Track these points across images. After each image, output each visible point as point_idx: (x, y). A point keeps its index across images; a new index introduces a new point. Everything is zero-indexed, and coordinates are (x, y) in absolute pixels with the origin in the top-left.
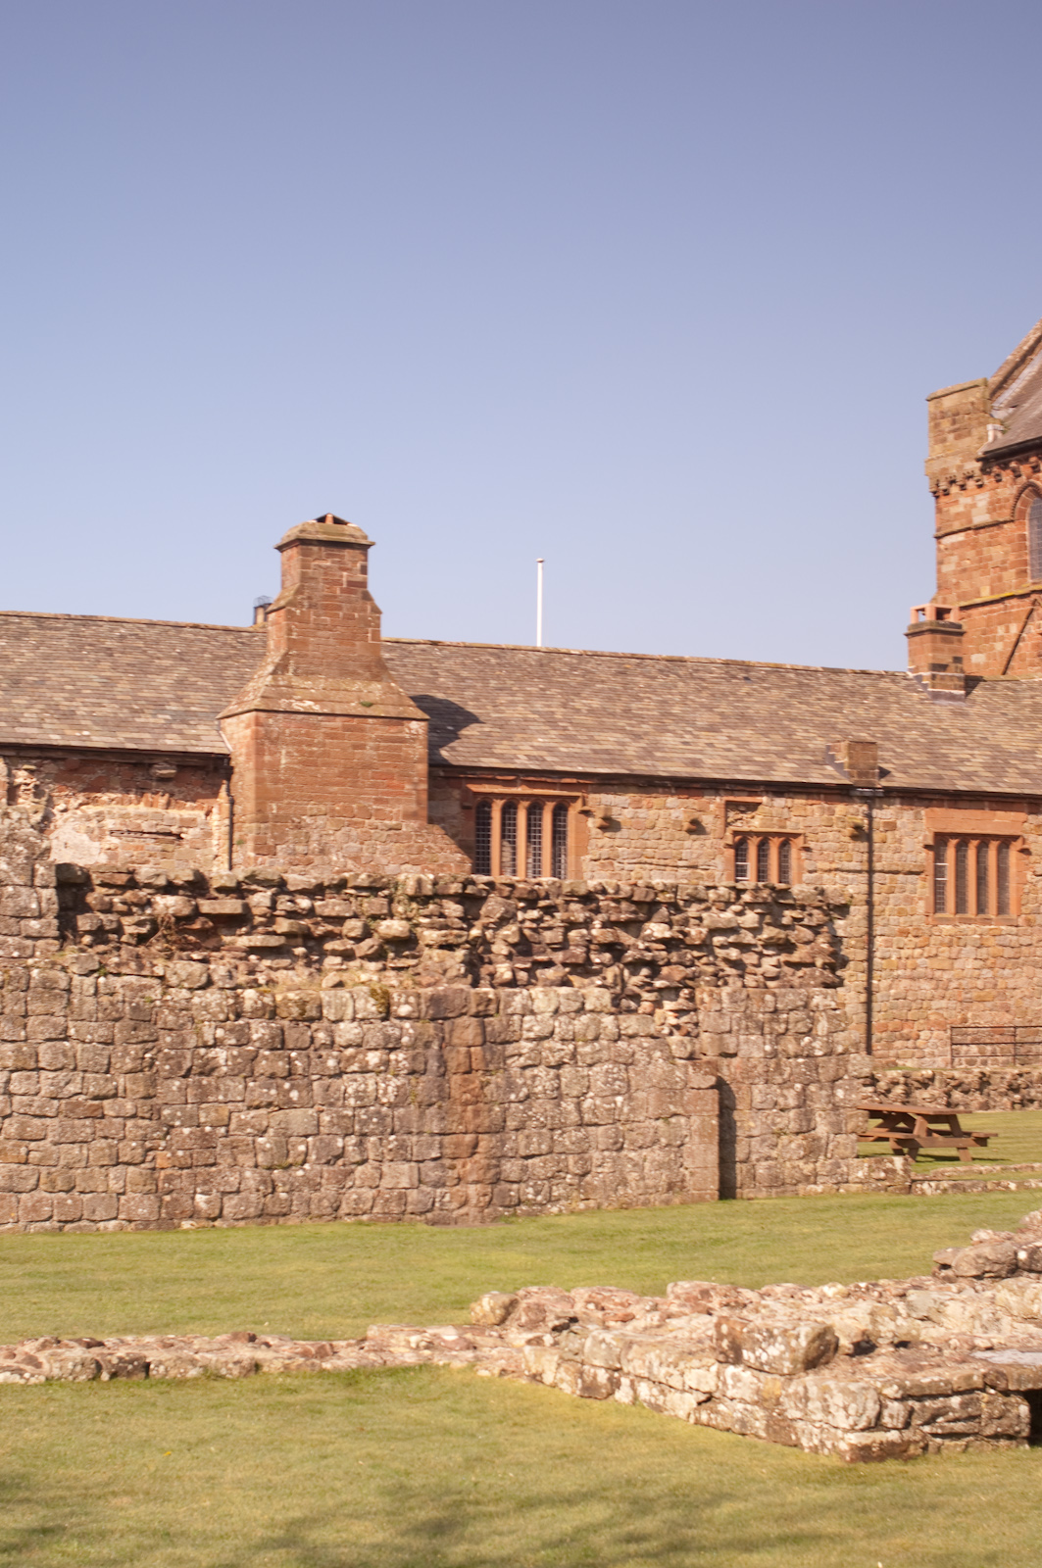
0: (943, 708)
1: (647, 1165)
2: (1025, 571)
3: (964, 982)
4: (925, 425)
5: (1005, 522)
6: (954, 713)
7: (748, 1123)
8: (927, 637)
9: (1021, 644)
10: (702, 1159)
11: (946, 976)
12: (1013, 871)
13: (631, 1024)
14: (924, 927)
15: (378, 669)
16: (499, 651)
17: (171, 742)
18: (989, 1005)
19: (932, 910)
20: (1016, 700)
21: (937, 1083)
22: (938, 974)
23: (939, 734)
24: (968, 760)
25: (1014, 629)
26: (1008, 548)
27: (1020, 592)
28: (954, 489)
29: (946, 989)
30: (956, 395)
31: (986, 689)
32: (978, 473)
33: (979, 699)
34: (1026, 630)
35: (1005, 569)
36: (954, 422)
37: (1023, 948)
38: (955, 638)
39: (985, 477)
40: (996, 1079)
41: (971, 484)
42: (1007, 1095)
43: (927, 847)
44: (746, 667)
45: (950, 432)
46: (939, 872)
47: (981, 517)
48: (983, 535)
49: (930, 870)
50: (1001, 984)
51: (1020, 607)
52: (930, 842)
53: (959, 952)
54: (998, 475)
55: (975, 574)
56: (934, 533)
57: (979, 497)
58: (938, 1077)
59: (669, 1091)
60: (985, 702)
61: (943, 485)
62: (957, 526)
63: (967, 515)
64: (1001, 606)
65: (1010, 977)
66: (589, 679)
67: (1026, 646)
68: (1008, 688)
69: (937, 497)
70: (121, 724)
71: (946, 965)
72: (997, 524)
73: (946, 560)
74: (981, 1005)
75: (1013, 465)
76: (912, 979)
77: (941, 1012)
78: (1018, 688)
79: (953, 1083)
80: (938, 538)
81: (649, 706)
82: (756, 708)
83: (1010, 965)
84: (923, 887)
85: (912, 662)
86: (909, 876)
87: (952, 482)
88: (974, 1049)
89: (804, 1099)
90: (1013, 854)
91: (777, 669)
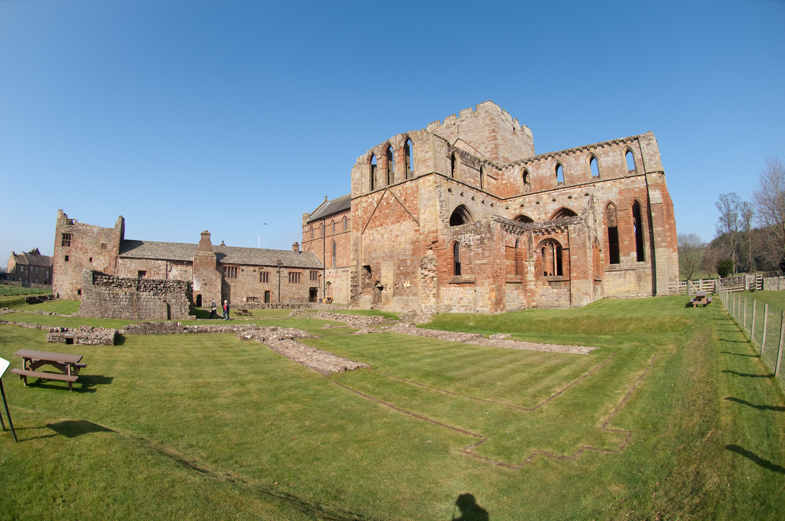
0: (295, 256)
1: (158, 315)
2: (311, 237)
4: (302, 218)
5: (309, 231)
6: (297, 256)
7: (173, 311)
8: (295, 246)
10: (165, 314)
11: (291, 291)
12: (301, 277)
13: (156, 297)
15: (211, 250)
16: (235, 248)
17: (186, 259)
20: (307, 255)
22: (289, 291)
23: (293, 259)
24: (296, 262)
25: (309, 245)
26: (309, 234)
27: (310, 240)
28: (305, 227)
30: (305, 214)
31: (302, 253)
34: (311, 245)
35: (309, 237)
38: (298, 246)
44: (269, 250)
45: (304, 219)
47: (307, 230)
48: (307, 233)
51: (310, 242)
54: (308, 225)
55: (306, 237)
56: (303, 232)
57: (307, 228)
59: (160, 306)
63: (305, 230)
66: (246, 251)
69: (303, 227)
70: (181, 257)
75: (310, 224)
76: (286, 291)
77: (290, 295)
81: (253, 255)
82: (268, 255)
85: (293, 249)
88: (293, 300)
89: (181, 307)
91: (273, 250)
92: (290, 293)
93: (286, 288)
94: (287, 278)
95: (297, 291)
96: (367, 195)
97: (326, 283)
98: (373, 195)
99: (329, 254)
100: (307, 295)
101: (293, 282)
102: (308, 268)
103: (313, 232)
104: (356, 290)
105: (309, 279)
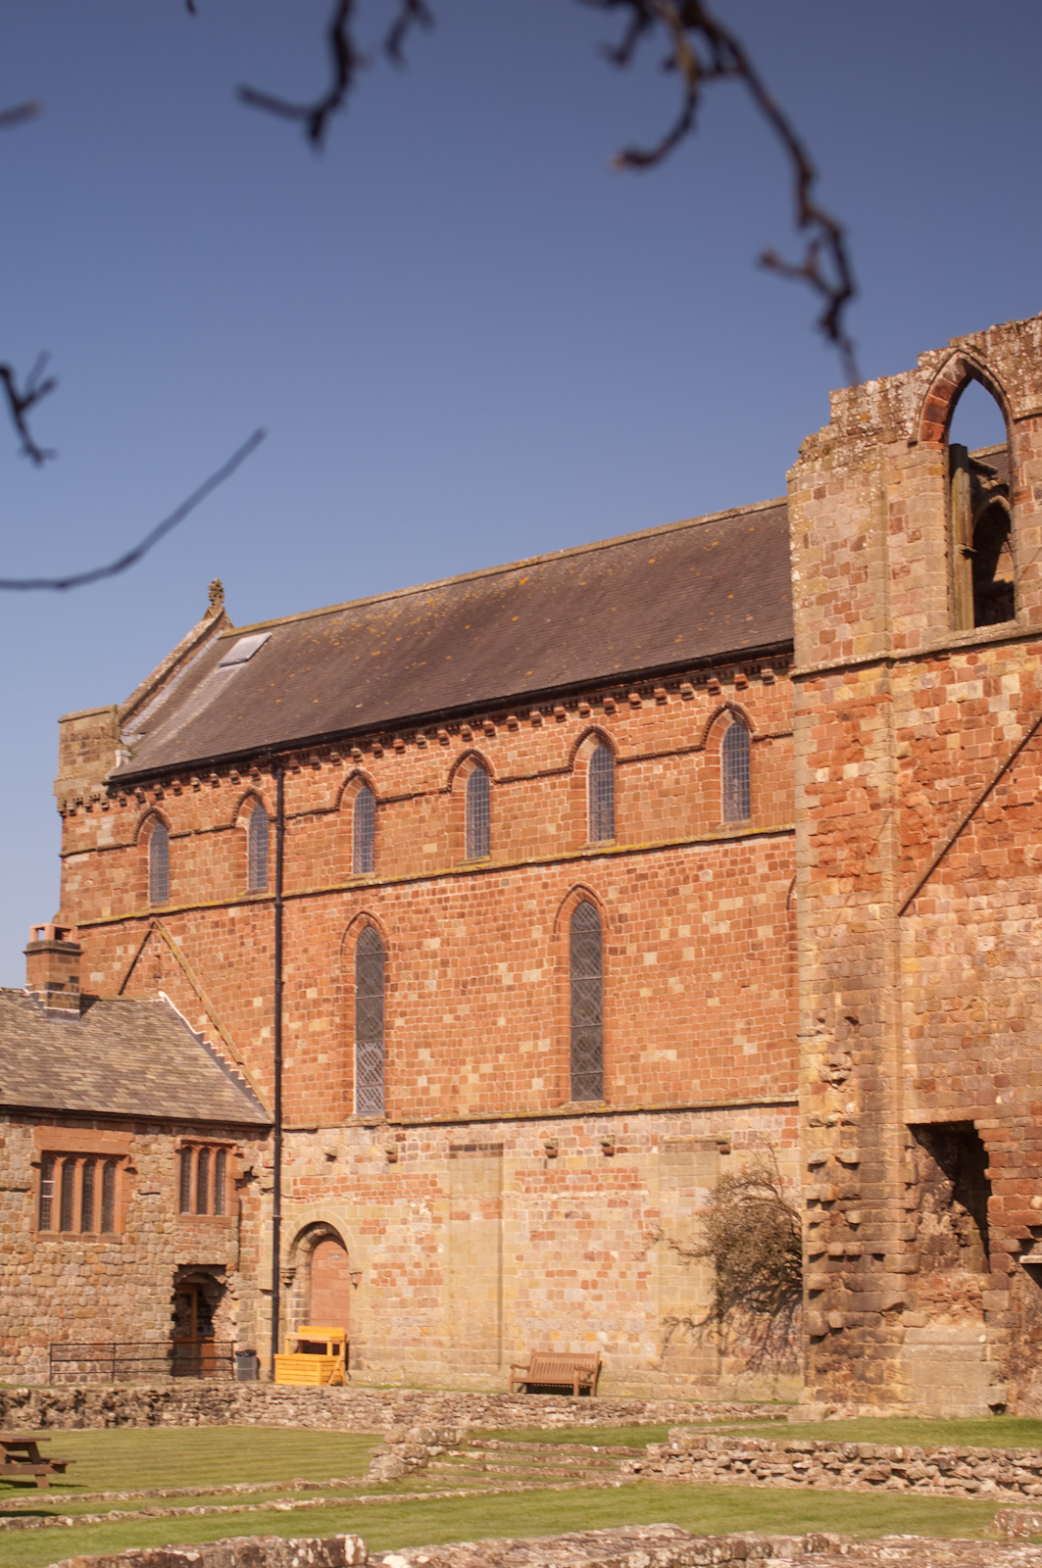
0: (58, 1027)
2: (145, 894)
3: (66, 1299)
4: (56, 746)
5: (128, 846)
6: (68, 1031)
8: (45, 956)
9: (138, 965)
11: (48, 1292)
12: (118, 1189)
14: (28, 1243)
18: (90, 1321)
19: (37, 1227)
20: (130, 1020)
21: (32, 1401)
22: (41, 1290)
23: (52, 1052)
24: (79, 1079)
25: (132, 950)
26: (130, 871)
27: (139, 914)
28: (81, 811)
29: (49, 1306)
30: (87, 719)
31: (101, 1009)
32: (104, 796)
33: (94, 1019)
34: (144, 951)
35: (126, 891)
36: (84, 745)
37: (126, 1266)
38: (73, 958)
39: (111, 801)
40: (91, 1397)
41: (97, 806)
42: (101, 1413)
43: (34, 1164)
45: (79, 755)
46: (45, 1189)
47: (105, 840)
48: (107, 857)
49: (37, 1188)
50: (103, 1301)
51: (138, 929)
52: (38, 1160)
53: (63, 1269)
54: (123, 800)
55: (97, 894)
56: (60, 852)
57: (104, 820)
58: (33, 1395)
60: (99, 1022)
61: (70, 806)
62: (81, 846)
63: (92, 836)
64: (121, 927)
65: (112, 1294)
67: (143, 967)
68: (123, 1008)
69: (64, 817)
71: (49, 1281)
72: (120, 847)
73: (70, 879)
74: (83, 1322)
75: (138, 791)
76: (15, 1295)
77: (42, 1328)
78: (133, 1008)
79: (49, 1401)
80: (63, 857)
83: (112, 1282)
84: (28, 1205)
85: (30, 979)
86: (16, 1194)
87: (79, 803)
88: (74, 1365)
90: (119, 1173)
92: (42, 1308)
93: (22, 1267)
94: (29, 1193)
95: (92, 1292)
96: (937, 655)
97: (288, 1232)
98: (988, 656)
99: (317, 1025)
100: (157, 1324)
101: (66, 1223)
102: (164, 1124)
103: (164, 853)
104: (854, 1288)
105: (172, 1207)
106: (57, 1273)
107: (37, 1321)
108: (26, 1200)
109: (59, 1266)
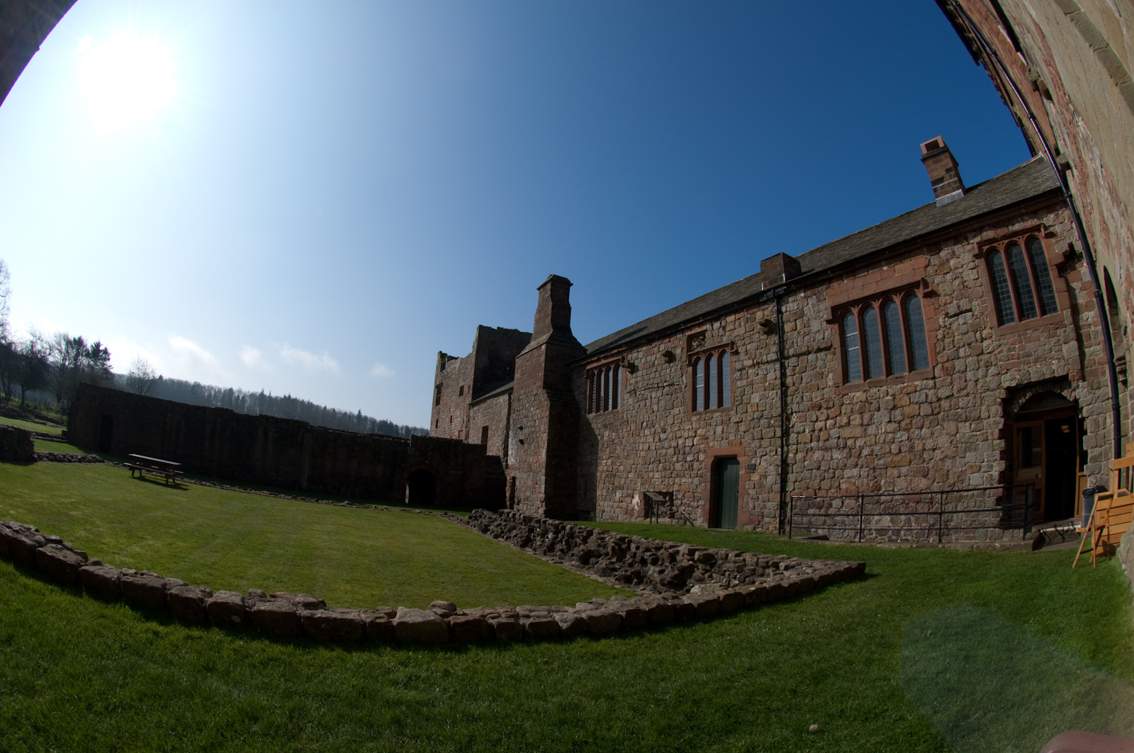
3: (877, 448)
14: (835, 398)
18: (904, 470)
19: (841, 381)
22: (850, 442)
29: (859, 457)
37: (943, 401)
43: (829, 322)
46: (845, 343)
49: (837, 344)
50: (918, 445)
52: (831, 318)
53: (871, 418)
65: (928, 437)
71: (858, 432)
74: (896, 472)
76: (826, 449)
84: (831, 361)
86: (819, 354)
88: (887, 519)
90: (919, 302)
92: (852, 461)
93: (829, 422)
94: (832, 350)
95: (905, 437)
101: (869, 373)
106: (865, 422)
107: (848, 473)
108: (830, 357)
109: (866, 416)
